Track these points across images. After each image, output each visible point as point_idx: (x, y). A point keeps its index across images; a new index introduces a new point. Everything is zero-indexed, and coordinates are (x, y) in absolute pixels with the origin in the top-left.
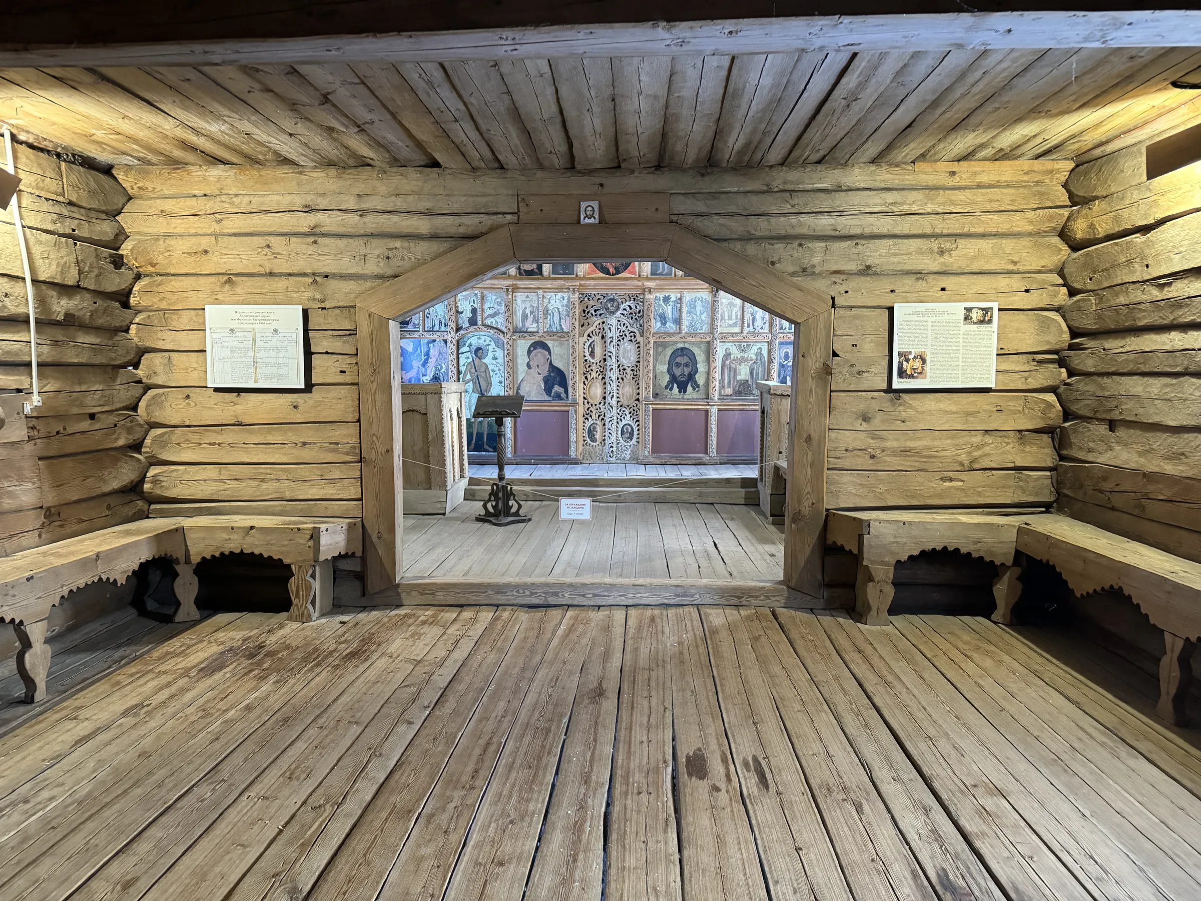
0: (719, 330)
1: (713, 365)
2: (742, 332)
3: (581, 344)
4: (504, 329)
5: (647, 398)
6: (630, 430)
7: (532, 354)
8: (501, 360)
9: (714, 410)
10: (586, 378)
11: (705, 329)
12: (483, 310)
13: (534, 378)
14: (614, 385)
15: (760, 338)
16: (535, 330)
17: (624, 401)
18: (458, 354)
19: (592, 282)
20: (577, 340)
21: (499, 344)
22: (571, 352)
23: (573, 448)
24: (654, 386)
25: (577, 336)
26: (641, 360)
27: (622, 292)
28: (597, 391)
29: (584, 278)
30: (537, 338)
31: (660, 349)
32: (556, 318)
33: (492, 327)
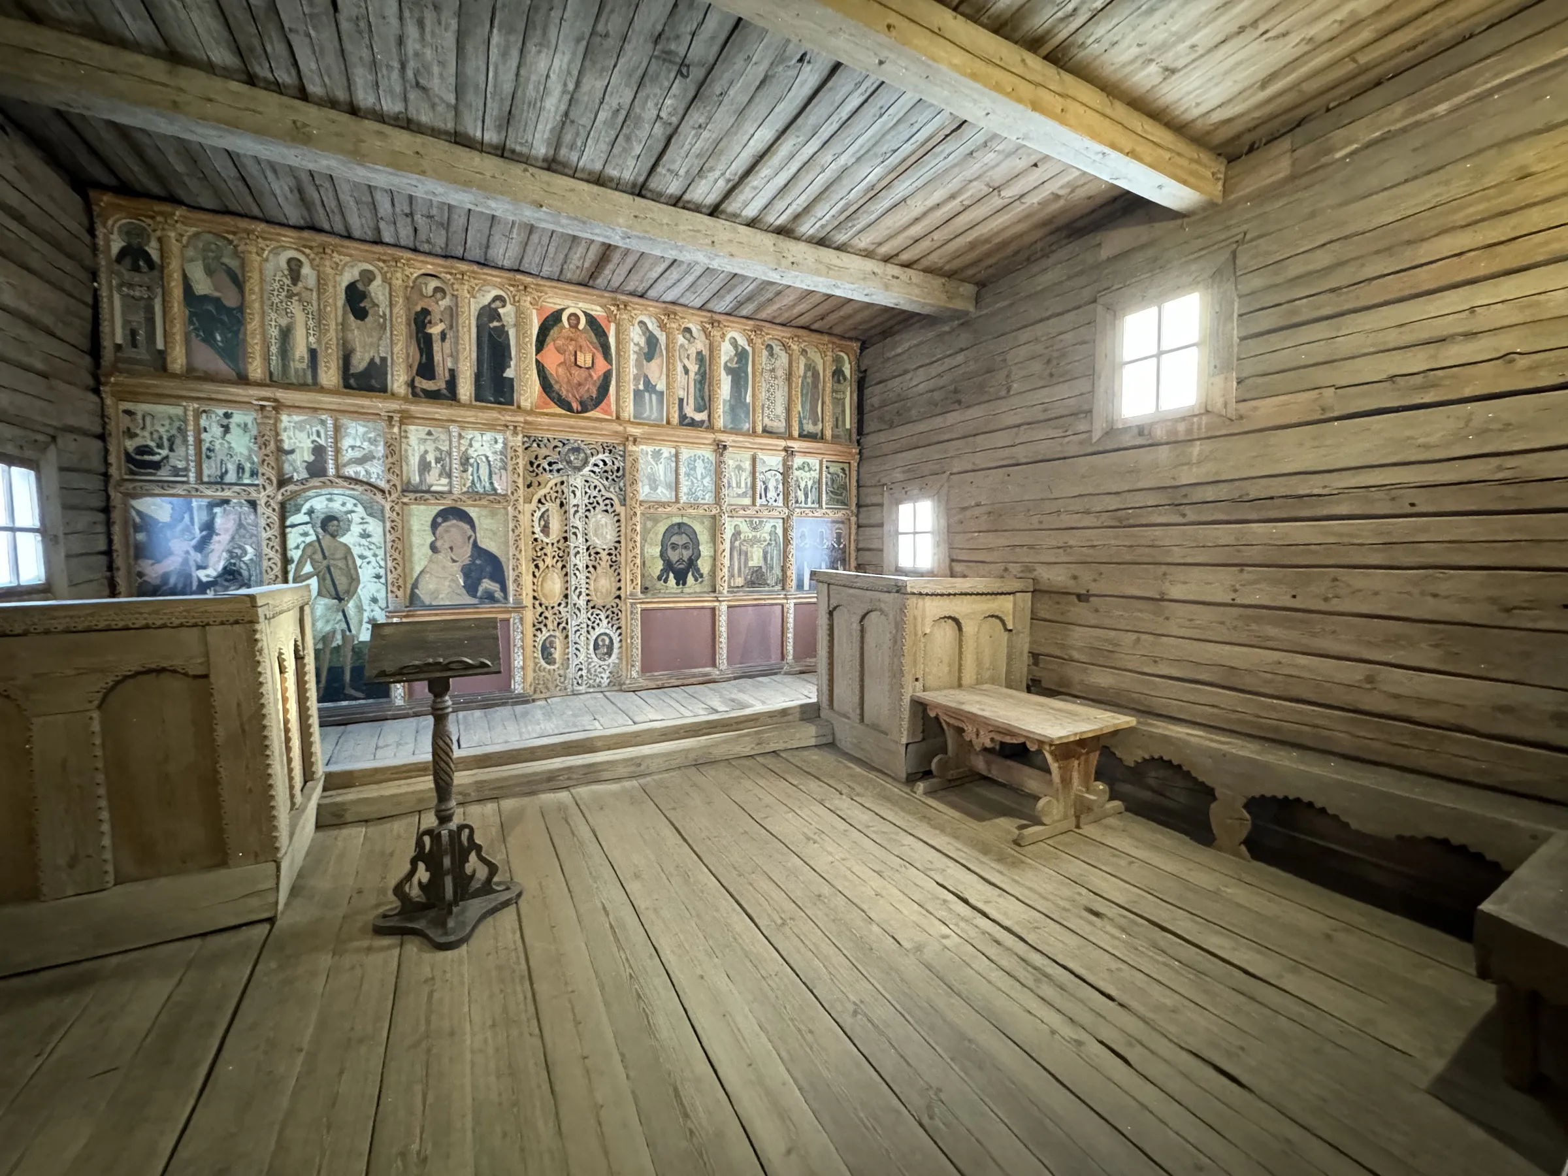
0: (727, 501)
3: (528, 514)
4: (382, 484)
5: (631, 595)
6: (607, 642)
7: (440, 529)
8: (378, 539)
9: (724, 607)
10: (537, 566)
11: (709, 498)
13: (444, 568)
14: (582, 576)
16: (446, 489)
17: (597, 600)
18: (284, 527)
19: (545, 420)
20: (520, 508)
21: (372, 511)
22: (511, 526)
23: (518, 678)
24: (643, 576)
25: (521, 500)
26: (622, 539)
27: (592, 439)
29: (531, 412)
30: (448, 503)
31: (649, 524)
32: (484, 472)
33: (357, 481)
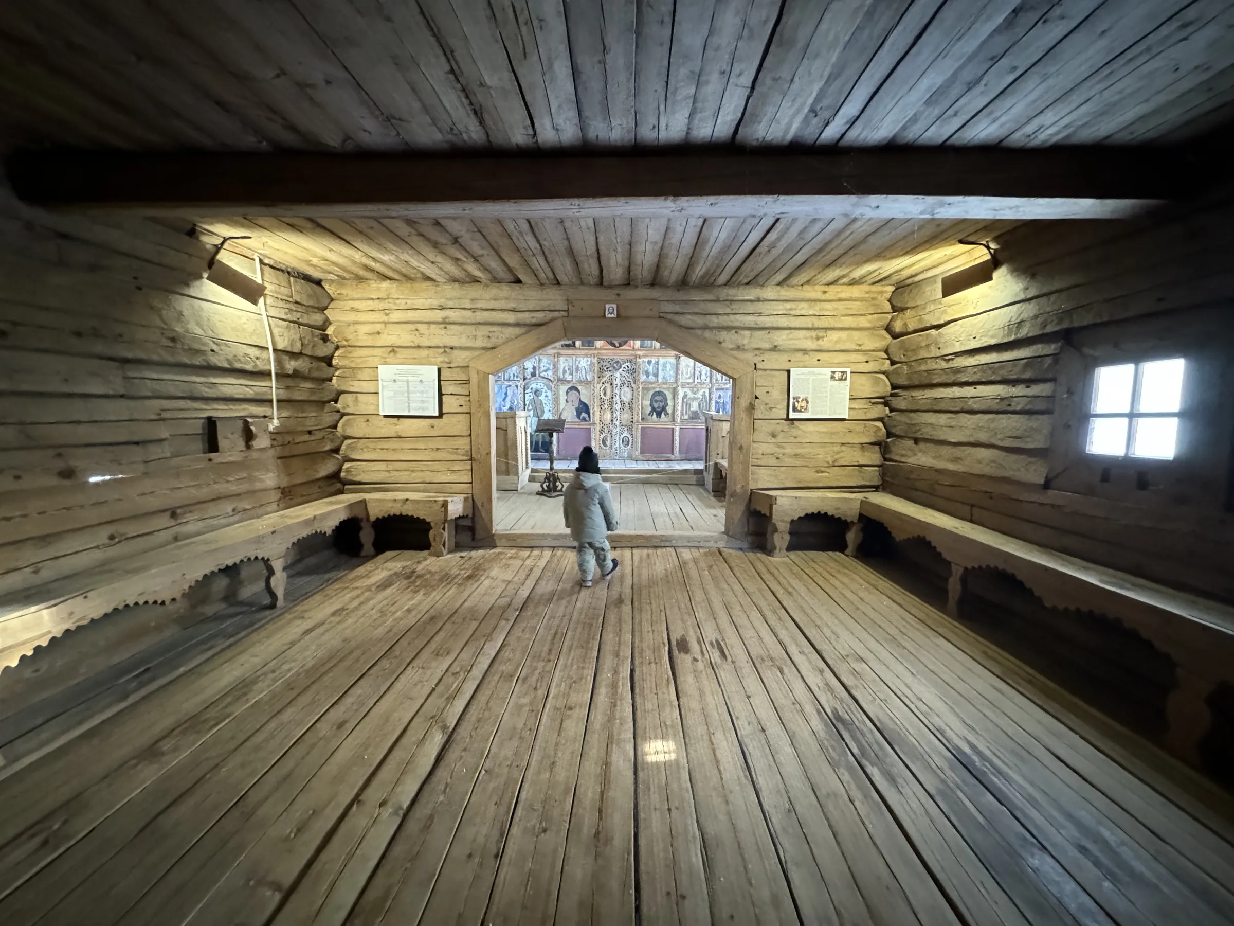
0: (681, 381)
2: (694, 382)
3: (599, 388)
4: (552, 379)
5: (637, 421)
6: (627, 440)
7: (569, 394)
8: (550, 397)
9: (677, 428)
10: (601, 408)
11: (672, 380)
12: (539, 368)
13: (570, 408)
14: (618, 413)
15: (705, 386)
16: (571, 379)
17: (624, 423)
18: (524, 394)
19: (605, 351)
20: (596, 386)
21: (549, 388)
22: (592, 393)
25: (596, 383)
26: (634, 398)
27: (623, 358)
28: (608, 416)
29: (600, 349)
32: (584, 373)
33: (544, 378)
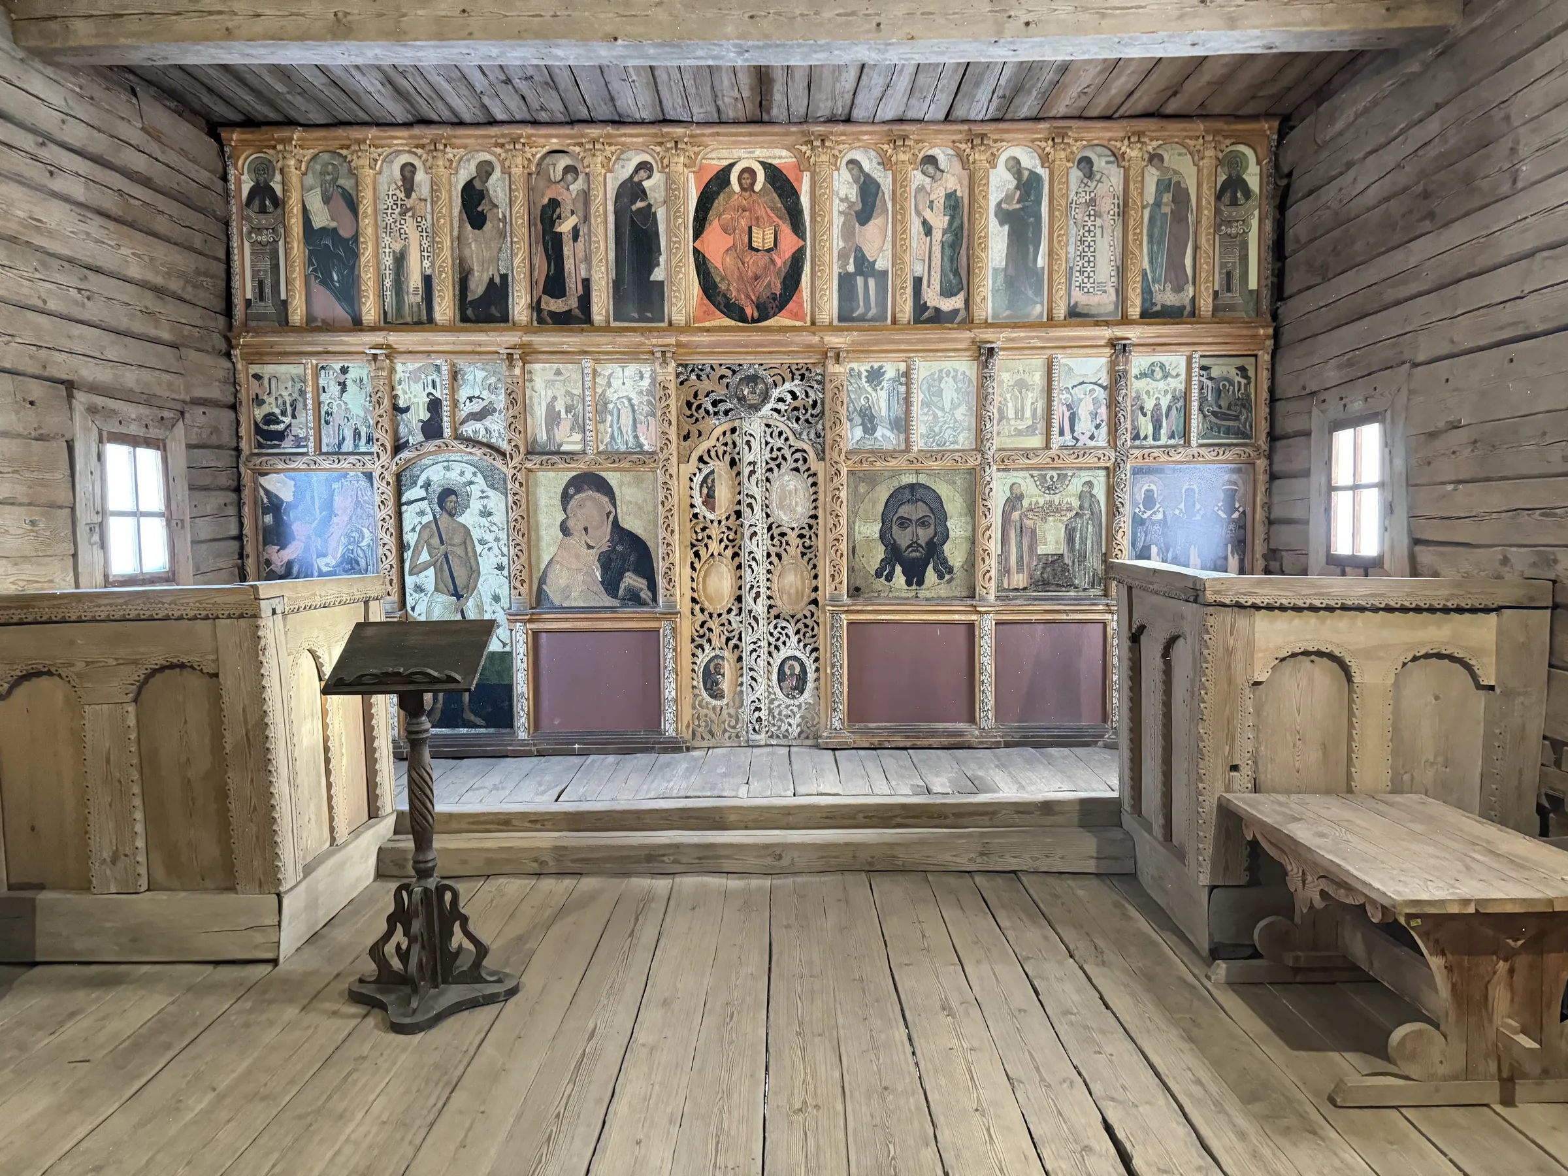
0: (997, 442)
1: (984, 523)
2: (1048, 447)
3: (684, 478)
4: (504, 446)
5: (834, 599)
6: (797, 670)
7: (573, 503)
8: (499, 517)
9: (987, 625)
10: (697, 554)
11: (964, 440)
13: (577, 557)
14: (761, 570)
15: (1090, 460)
16: (578, 448)
17: (784, 606)
18: (399, 504)
19: (705, 338)
20: (674, 471)
21: (494, 481)
22: (661, 497)
23: (669, 714)
24: (851, 570)
25: (674, 460)
26: (821, 515)
27: (775, 361)
28: (721, 583)
29: (687, 329)
30: (581, 467)
31: (862, 488)
32: (626, 420)
33: (476, 443)
